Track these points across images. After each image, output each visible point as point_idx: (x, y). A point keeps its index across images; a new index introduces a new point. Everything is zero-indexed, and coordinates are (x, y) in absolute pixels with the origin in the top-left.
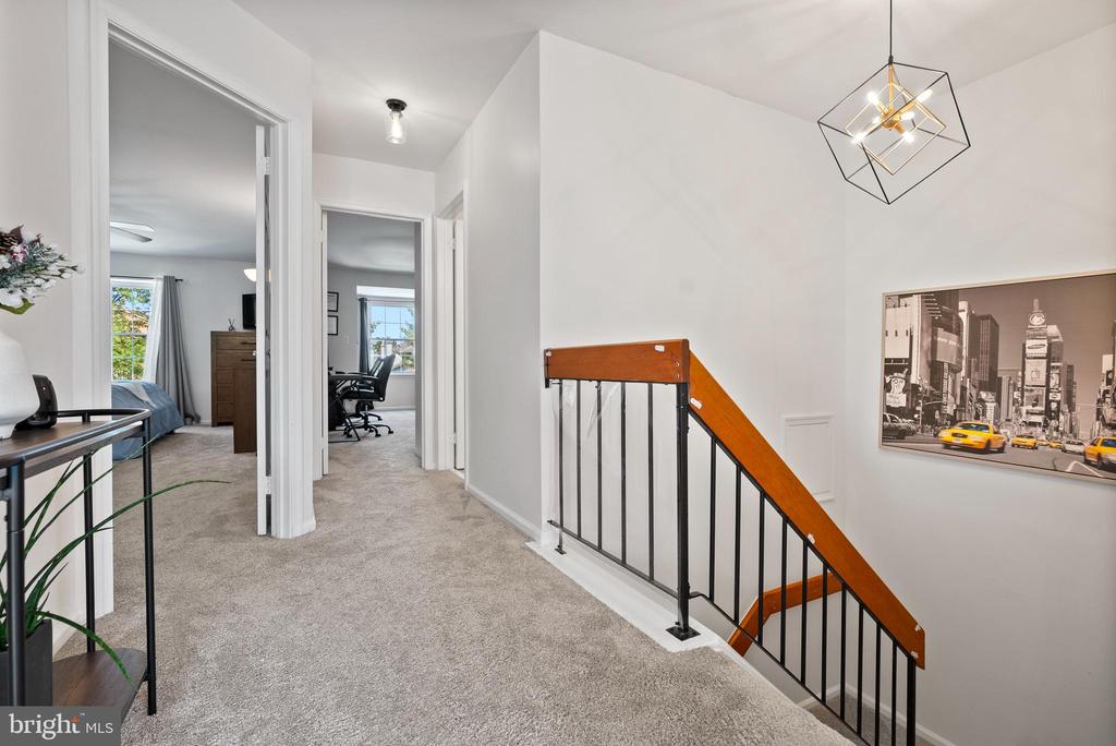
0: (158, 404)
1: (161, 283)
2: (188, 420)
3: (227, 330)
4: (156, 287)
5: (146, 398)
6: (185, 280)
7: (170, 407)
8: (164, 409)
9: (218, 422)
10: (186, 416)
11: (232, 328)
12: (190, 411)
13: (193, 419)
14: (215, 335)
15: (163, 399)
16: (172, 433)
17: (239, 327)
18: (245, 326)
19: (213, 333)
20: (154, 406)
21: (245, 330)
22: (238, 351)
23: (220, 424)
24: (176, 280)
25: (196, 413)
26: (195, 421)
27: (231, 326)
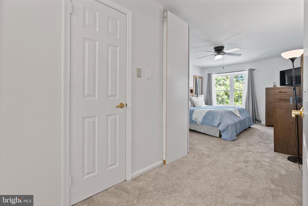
0: (243, 117)
1: (247, 72)
2: (257, 122)
3: (273, 87)
4: (246, 74)
5: (239, 115)
6: (256, 69)
7: (248, 118)
8: (246, 119)
9: (268, 125)
10: (256, 120)
11: (275, 86)
12: (257, 119)
13: (258, 121)
14: (267, 89)
15: (246, 115)
16: (250, 127)
17: (278, 85)
18: (281, 85)
19: (266, 88)
20: (242, 118)
21: (281, 87)
22: (278, 96)
23: (269, 126)
24: (253, 70)
25: (259, 120)
26: (259, 123)
27: (275, 85)
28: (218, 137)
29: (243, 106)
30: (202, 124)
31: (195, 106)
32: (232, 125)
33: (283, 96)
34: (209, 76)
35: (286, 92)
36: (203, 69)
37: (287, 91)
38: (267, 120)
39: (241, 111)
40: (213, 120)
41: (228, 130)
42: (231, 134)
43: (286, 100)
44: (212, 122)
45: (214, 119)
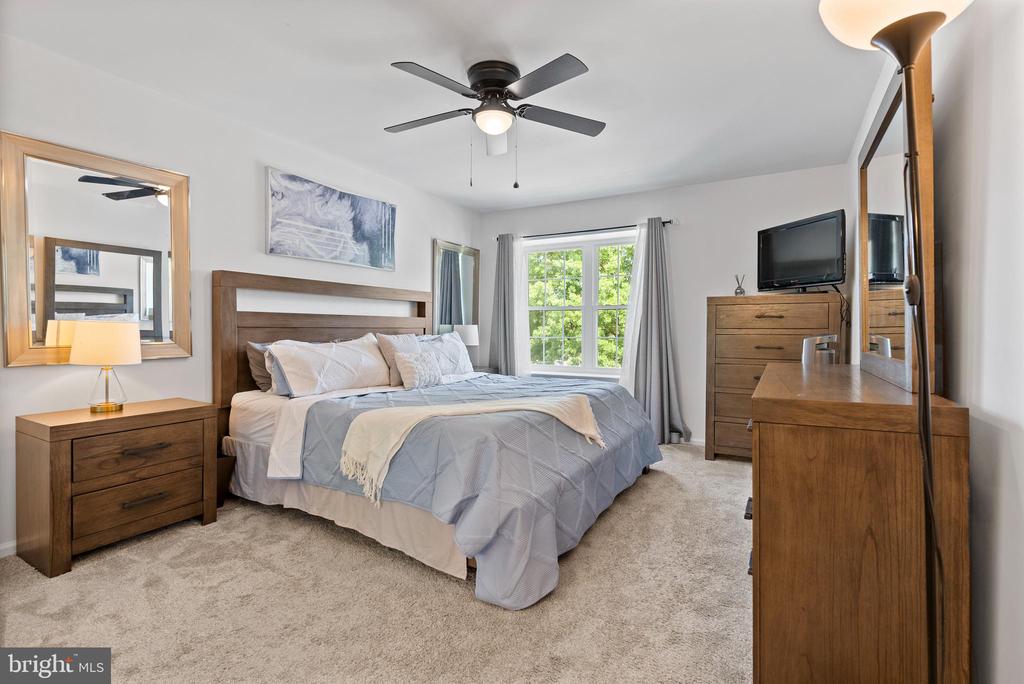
0: (614, 436)
1: (643, 232)
2: (675, 436)
3: (733, 295)
4: (638, 236)
5: (590, 429)
6: (675, 222)
8: (625, 443)
9: (717, 450)
10: (673, 429)
11: (740, 291)
12: (678, 424)
13: (681, 434)
14: (714, 304)
15: (630, 419)
16: (646, 471)
17: (751, 288)
18: (761, 287)
19: (710, 300)
20: (603, 444)
21: (761, 294)
22: (750, 331)
23: (717, 456)
24: (664, 223)
25: (685, 428)
26: (682, 439)
27: (739, 287)
28: (458, 580)
29: (623, 376)
30: (384, 495)
31: (401, 384)
32: (533, 512)
33: (768, 331)
34: (504, 243)
35: (781, 317)
36: (479, 213)
37: (783, 314)
38: (712, 431)
39: (604, 406)
40: (436, 476)
41: (511, 542)
42: (523, 565)
43: (780, 348)
44: (430, 488)
45: (442, 470)
